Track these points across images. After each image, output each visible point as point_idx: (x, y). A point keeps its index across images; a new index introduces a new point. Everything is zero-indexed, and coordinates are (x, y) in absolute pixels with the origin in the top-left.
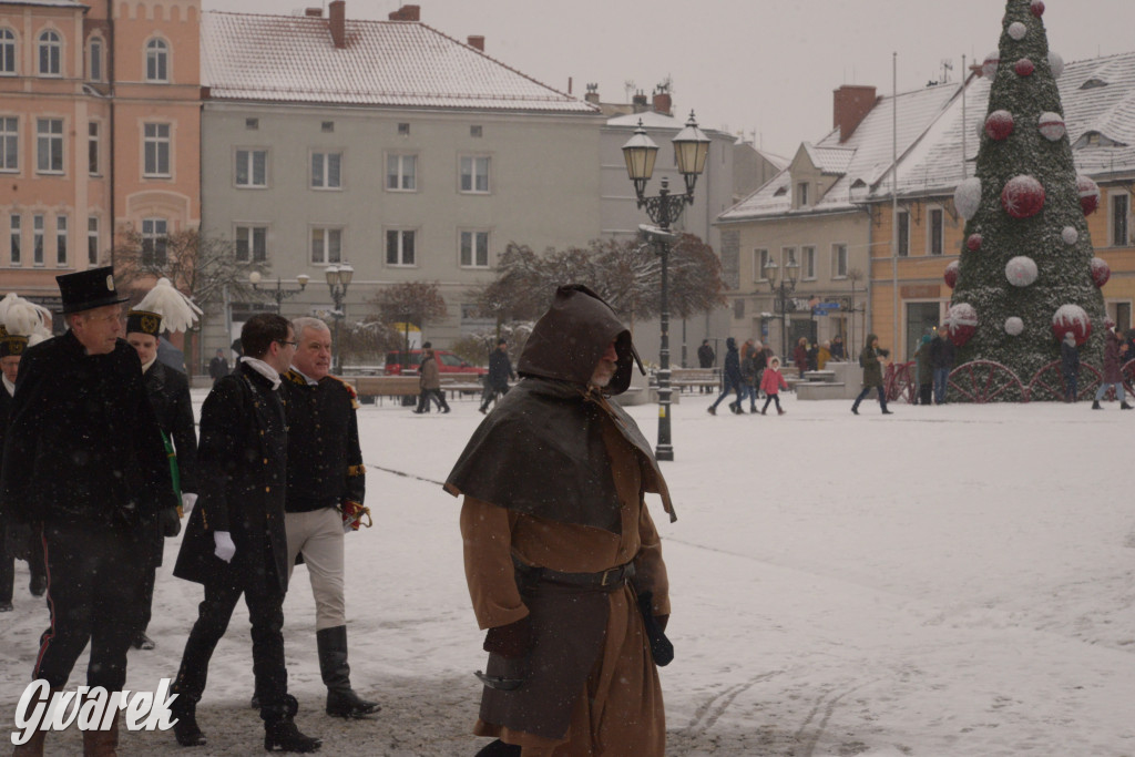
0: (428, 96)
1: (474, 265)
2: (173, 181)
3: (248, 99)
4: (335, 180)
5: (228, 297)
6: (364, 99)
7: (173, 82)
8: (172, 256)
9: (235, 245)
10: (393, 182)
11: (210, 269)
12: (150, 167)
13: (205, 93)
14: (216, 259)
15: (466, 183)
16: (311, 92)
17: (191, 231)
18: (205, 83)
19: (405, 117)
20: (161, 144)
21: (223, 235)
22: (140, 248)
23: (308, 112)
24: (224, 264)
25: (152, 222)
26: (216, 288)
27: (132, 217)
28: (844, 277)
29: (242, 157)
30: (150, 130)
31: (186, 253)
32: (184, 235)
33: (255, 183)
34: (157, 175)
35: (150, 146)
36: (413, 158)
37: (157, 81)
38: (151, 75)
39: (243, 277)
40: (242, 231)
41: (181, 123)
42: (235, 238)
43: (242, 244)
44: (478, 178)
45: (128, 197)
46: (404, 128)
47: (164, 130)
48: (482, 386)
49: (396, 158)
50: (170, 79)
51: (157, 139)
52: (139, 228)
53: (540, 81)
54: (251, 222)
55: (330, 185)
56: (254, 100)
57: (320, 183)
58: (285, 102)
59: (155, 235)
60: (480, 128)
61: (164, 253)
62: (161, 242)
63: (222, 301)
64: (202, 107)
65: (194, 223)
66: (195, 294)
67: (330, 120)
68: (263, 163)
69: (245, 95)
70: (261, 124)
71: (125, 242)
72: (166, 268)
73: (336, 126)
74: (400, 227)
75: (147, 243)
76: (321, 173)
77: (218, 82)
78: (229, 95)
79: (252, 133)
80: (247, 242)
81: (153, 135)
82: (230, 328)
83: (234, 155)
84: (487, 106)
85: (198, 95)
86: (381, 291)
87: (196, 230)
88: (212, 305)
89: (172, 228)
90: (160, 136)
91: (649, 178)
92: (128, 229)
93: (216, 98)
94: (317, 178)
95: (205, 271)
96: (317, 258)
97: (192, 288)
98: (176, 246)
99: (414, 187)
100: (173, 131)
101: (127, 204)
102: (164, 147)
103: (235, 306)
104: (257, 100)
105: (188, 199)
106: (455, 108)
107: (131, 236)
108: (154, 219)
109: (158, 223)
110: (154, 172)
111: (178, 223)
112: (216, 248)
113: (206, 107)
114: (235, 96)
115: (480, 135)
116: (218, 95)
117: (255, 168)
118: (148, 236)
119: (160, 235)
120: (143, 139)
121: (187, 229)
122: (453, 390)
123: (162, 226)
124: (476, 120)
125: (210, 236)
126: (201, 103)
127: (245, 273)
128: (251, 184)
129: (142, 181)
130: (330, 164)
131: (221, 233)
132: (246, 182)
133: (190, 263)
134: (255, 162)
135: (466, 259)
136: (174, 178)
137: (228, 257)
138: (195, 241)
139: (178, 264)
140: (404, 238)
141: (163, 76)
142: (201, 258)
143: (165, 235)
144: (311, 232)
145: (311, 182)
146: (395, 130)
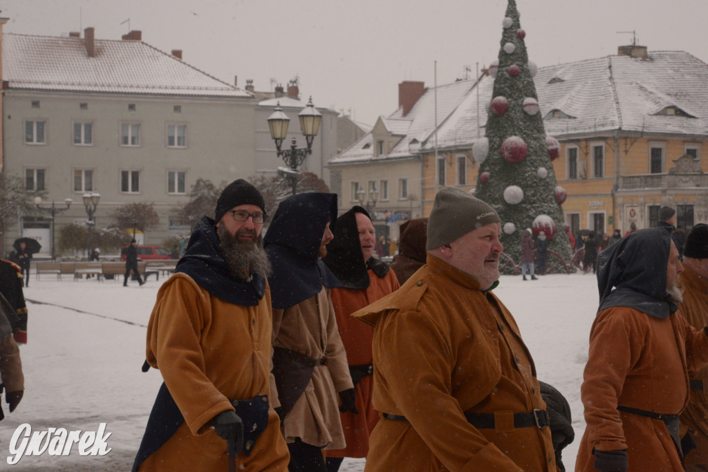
0: (147, 87)
1: (176, 192)
3: (33, 89)
5: (21, 213)
6: (107, 89)
9: (25, 180)
10: (125, 141)
11: (9, 195)
13: (5, 85)
15: (171, 141)
16: (73, 84)
18: (6, 80)
19: (132, 100)
23: (70, 97)
24: (18, 192)
26: (13, 207)
28: (406, 199)
29: (29, 125)
33: (38, 141)
36: (137, 126)
39: (30, 200)
40: (30, 172)
42: (25, 176)
43: (30, 180)
44: (179, 138)
46: (132, 107)
49: (127, 125)
53: (217, 78)
54: (35, 165)
55: (85, 143)
56: (37, 90)
57: (79, 141)
58: (57, 90)
60: (179, 106)
63: (17, 216)
64: (3, 94)
67: (85, 102)
69: (31, 86)
70: (41, 105)
73: (89, 106)
74: (130, 168)
76: (80, 135)
77: (14, 78)
78: (21, 87)
79: (36, 110)
80: (33, 178)
82: (22, 233)
83: (25, 125)
84: (183, 92)
85: (1, 86)
86: (118, 209)
88: (11, 218)
93: (12, 88)
94: (77, 138)
95: (6, 197)
96: (78, 188)
99: (138, 144)
103: (25, 218)
104: (40, 89)
106: (164, 95)
113: (6, 94)
114: (24, 87)
115: (180, 111)
116: (14, 86)
117: (37, 132)
122: (163, 270)
124: (177, 102)
125: (9, 174)
126: (3, 91)
127: (32, 198)
128: (35, 142)
130: (85, 130)
131: (16, 173)
132: (32, 140)
134: (37, 128)
135: (171, 189)
140: (133, 176)
142: (3, 188)
144: (73, 172)
145: (73, 140)
146: (127, 107)
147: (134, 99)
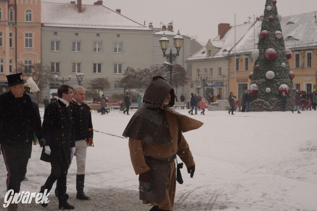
0: (105, 26)
1: (118, 73)
2: (33, 50)
3: (54, 27)
4: (79, 49)
5: (49, 82)
6: (87, 27)
7: (33, 22)
8: (33, 71)
9: (51, 67)
10: (95, 50)
11: (44, 74)
12: (27, 46)
13: (42, 25)
14: (45, 71)
15: (116, 50)
16: (72, 25)
17: (38, 64)
18: (42, 22)
20: (30, 39)
21: (47, 65)
22: (24, 68)
23: (71, 30)
24: (48, 73)
25: (27, 61)
26: (45, 79)
27: (22, 59)
28: (221, 76)
29: (53, 43)
30: (27, 35)
31: (37, 69)
32: (36, 65)
33: (56, 50)
34: (29, 48)
35: (27, 40)
36: (101, 43)
37: (29, 21)
38: (27, 20)
39: (53, 76)
40: (53, 64)
41: (36, 33)
42: (51, 65)
43: (53, 67)
44: (119, 49)
45: (21, 54)
46: (98, 35)
47: (31, 35)
48: (120, 107)
49: (96, 43)
50: (32, 21)
51: (29, 38)
52: (24, 63)
53: (136, 22)
54: (55, 61)
55: (77, 51)
56: (56, 27)
58: (65, 27)
59: (28, 65)
60: (120, 35)
61: (31, 70)
62: (30, 66)
63: (47, 83)
64: (41, 29)
65: (39, 61)
66: (40, 81)
67: (77, 32)
68: (59, 45)
69: (53, 25)
70: (58, 34)
71: (20, 66)
72: (31, 74)
73: (79, 34)
74: (97, 62)
75: (26, 67)
76: (75, 48)
77: (46, 22)
78: (49, 26)
79: (56, 36)
80: (54, 67)
81: (28, 37)
82: (49, 91)
83: (51, 43)
84: (121, 29)
85: (40, 25)
86: (92, 80)
87: (40, 63)
88: (44, 84)
89: (33, 63)
90: (30, 37)
91: (167, 49)
92: (21, 63)
93: (45, 26)
94: (74, 49)
95: (42, 75)
96: (74, 71)
97: (39, 79)
98: (34, 68)
99: (101, 51)
100: (33, 36)
101: (20, 56)
102: (31, 40)
103: (51, 84)
104: (57, 27)
105: (37, 54)
106: (112, 29)
107: (21, 65)
108: (28, 60)
109: (29, 61)
110: (28, 47)
111: (35, 61)
112: (45, 68)
113: (43, 29)
114: (51, 26)
115: (120, 37)
116: (46, 25)
117: (56, 46)
118: (26, 65)
119: (30, 65)
120: (25, 38)
121: (37, 63)
122: (112, 108)
123: (30, 62)
124: (119, 33)
125: (44, 65)
126: (41, 28)
127: (53, 75)
128: (55, 50)
129: (24, 49)
130: (77, 45)
131: (47, 64)
132: (54, 50)
133: (38, 73)
134: (56, 44)
135: (115, 71)
136: (34, 48)
137: (49, 71)
138: (39, 66)
139: (34, 73)
140: (98, 66)
141: (30, 20)
142: (41, 71)
143: (31, 65)
144: (72, 64)
145: (72, 50)
146: (96, 35)
147: (99, 31)
